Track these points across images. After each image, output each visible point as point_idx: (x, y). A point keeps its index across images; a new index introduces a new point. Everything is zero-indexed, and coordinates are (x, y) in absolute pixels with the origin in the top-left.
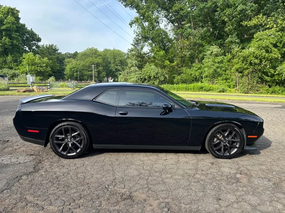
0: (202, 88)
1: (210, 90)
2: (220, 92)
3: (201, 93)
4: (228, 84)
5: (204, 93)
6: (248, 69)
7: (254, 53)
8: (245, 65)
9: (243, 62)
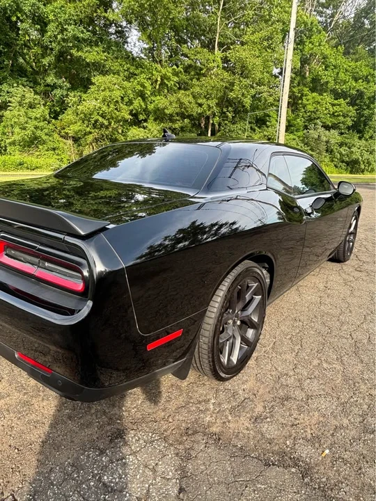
0: (21, 164)
1: (37, 168)
3: (20, 173)
4: (57, 157)
5: (27, 173)
6: (90, 133)
7: (100, 108)
8: (87, 126)
9: (83, 122)
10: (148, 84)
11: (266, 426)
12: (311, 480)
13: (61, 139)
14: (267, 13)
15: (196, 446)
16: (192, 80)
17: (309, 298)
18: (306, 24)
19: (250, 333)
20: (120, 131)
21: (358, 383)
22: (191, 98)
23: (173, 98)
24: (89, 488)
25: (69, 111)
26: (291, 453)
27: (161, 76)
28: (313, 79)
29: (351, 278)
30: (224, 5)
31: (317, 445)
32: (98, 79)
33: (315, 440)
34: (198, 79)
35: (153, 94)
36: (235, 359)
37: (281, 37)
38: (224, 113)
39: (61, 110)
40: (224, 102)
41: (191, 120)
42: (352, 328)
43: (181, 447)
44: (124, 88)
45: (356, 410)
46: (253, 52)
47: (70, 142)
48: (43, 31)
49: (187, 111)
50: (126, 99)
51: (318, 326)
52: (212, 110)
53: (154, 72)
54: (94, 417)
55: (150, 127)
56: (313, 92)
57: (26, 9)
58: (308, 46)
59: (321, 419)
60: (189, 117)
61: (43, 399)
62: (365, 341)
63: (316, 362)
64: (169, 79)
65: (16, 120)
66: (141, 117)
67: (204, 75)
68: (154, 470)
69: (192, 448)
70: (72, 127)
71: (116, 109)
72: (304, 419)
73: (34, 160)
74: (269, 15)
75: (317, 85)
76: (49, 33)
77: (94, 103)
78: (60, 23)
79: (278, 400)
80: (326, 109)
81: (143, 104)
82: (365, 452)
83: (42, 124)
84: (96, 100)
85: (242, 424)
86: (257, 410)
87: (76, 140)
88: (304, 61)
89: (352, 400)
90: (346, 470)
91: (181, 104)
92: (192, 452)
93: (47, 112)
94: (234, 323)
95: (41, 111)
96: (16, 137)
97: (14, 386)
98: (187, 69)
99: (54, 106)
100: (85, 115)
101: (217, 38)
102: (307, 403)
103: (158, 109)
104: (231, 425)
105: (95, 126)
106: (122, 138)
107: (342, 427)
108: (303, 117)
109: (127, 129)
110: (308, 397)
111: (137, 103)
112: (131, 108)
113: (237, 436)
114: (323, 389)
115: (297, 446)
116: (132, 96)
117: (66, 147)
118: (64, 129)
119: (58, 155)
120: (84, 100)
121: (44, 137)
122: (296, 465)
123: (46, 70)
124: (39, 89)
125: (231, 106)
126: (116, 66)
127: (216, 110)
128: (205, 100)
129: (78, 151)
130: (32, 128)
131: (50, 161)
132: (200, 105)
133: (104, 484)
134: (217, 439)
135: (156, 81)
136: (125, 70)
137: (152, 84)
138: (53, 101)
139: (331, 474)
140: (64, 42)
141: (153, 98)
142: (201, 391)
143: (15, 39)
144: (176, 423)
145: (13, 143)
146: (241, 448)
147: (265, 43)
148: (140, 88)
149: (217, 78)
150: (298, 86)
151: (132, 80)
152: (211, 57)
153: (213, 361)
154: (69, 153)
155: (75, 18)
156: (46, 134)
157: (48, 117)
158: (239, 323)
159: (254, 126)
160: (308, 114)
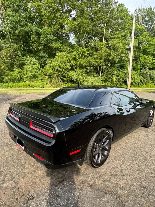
0: (29, 85)
1: (35, 87)
2: (41, 88)
3: (29, 89)
4: (43, 83)
5: (31, 89)
6: (55, 74)
7: (59, 64)
8: (54, 71)
9: (52, 70)
10: (77, 55)
11: (108, 183)
12: (119, 199)
13: (44, 76)
14: (124, 26)
15: (84, 187)
16: (94, 52)
17: (131, 141)
18: (139, 29)
19: (106, 153)
20: (66, 73)
21: (142, 172)
22: (93, 60)
23: (86, 60)
24: (52, 195)
25: (48, 66)
26: (114, 192)
27: (82, 52)
28: (144, 50)
29: (150, 134)
30: (107, 24)
31: (123, 190)
32: (58, 54)
33: (123, 189)
34: (96, 52)
35: (79, 58)
36: (99, 161)
37: (129, 35)
38: (107, 64)
39: (45, 65)
40: (107, 60)
41: (94, 67)
42: (145, 153)
43: (80, 187)
44: (68, 57)
45: (139, 180)
46: (118, 41)
47: (47, 77)
48: (39, 38)
49: (92, 64)
50: (69, 61)
51: (132, 152)
52: (102, 63)
53: (79, 50)
54: (54, 176)
55: (77, 71)
56: (144, 55)
57: (34, 31)
58: (141, 37)
59: (127, 182)
60: (93, 66)
61: (39, 170)
62: (149, 158)
63: (129, 164)
64: (85, 53)
65: (28, 69)
66: (74, 67)
67: (99, 50)
68: (71, 192)
69: (83, 187)
70: (48, 72)
71: (65, 65)
72: (121, 182)
73: (34, 84)
74: (124, 27)
75: (145, 52)
76: (41, 38)
77: (57, 62)
78: (46, 35)
79: (113, 175)
80: (150, 61)
81: (75, 62)
82: (139, 193)
83: (37, 70)
84: (58, 61)
85: (100, 182)
86: (105, 178)
87: (50, 76)
88: (140, 43)
89: (139, 177)
90: (131, 198)
91: (89, 62)
92: (83, 188)
93: (39, 66)
94: (99, 149)
95: (38, 65)
96: (28, 75)
97: (30, 165)
98: (92, 48)
99: (42, 63)
100: (53, 67)
101: (104, 37)
102: (123, 177)
103: (81, 64)
104: (96, 182)
105: (57, 71)
106: (67, 75)
107: (133, 185)
108: (140, 65)
109: (69, 72)
110: (124, 175)
111: (73, 62)
112: (70, 64)
113: (98, 185)
114: (129, 173)
115: (116, 190)
116: (71, 59)
117: (46, 79)
118: (45, 72)
119: (43, 82)
120: (53, 62)
121: (38, 75)
122: (115, 195)
123: (40, 51)
124: (37, 58)
125: (110, 62)
126: (65, 49)
127: (104, 63)
128: (99, 60)
129: (50, 80)
130: (34, 72)
131: (40, 84)
132: (97, 62)
133: (56, 195)
134: (91, 185)
135: (80, 53)
136: (68, 50)
137: (79, 55)
138: (42, 62)
139: (126, 199)
140: (46, 41)
141: (78, 60)
142: (88, 171)
143: (29, 41)
144: (79, 180)
145: (27, 77)
146: (99, 189)
147: (123, 38)
148: (74, 56)
149: (104, 51)
150: (138, 52)
151: (71, 54)
152: (102, 44)
153: (91, 161)
154: (47, 81)
155: (51, 32)
156: (39, 74)
157: (40, 68)
158: (101, 149)
159: (119, 69)
160: (142, 63)
